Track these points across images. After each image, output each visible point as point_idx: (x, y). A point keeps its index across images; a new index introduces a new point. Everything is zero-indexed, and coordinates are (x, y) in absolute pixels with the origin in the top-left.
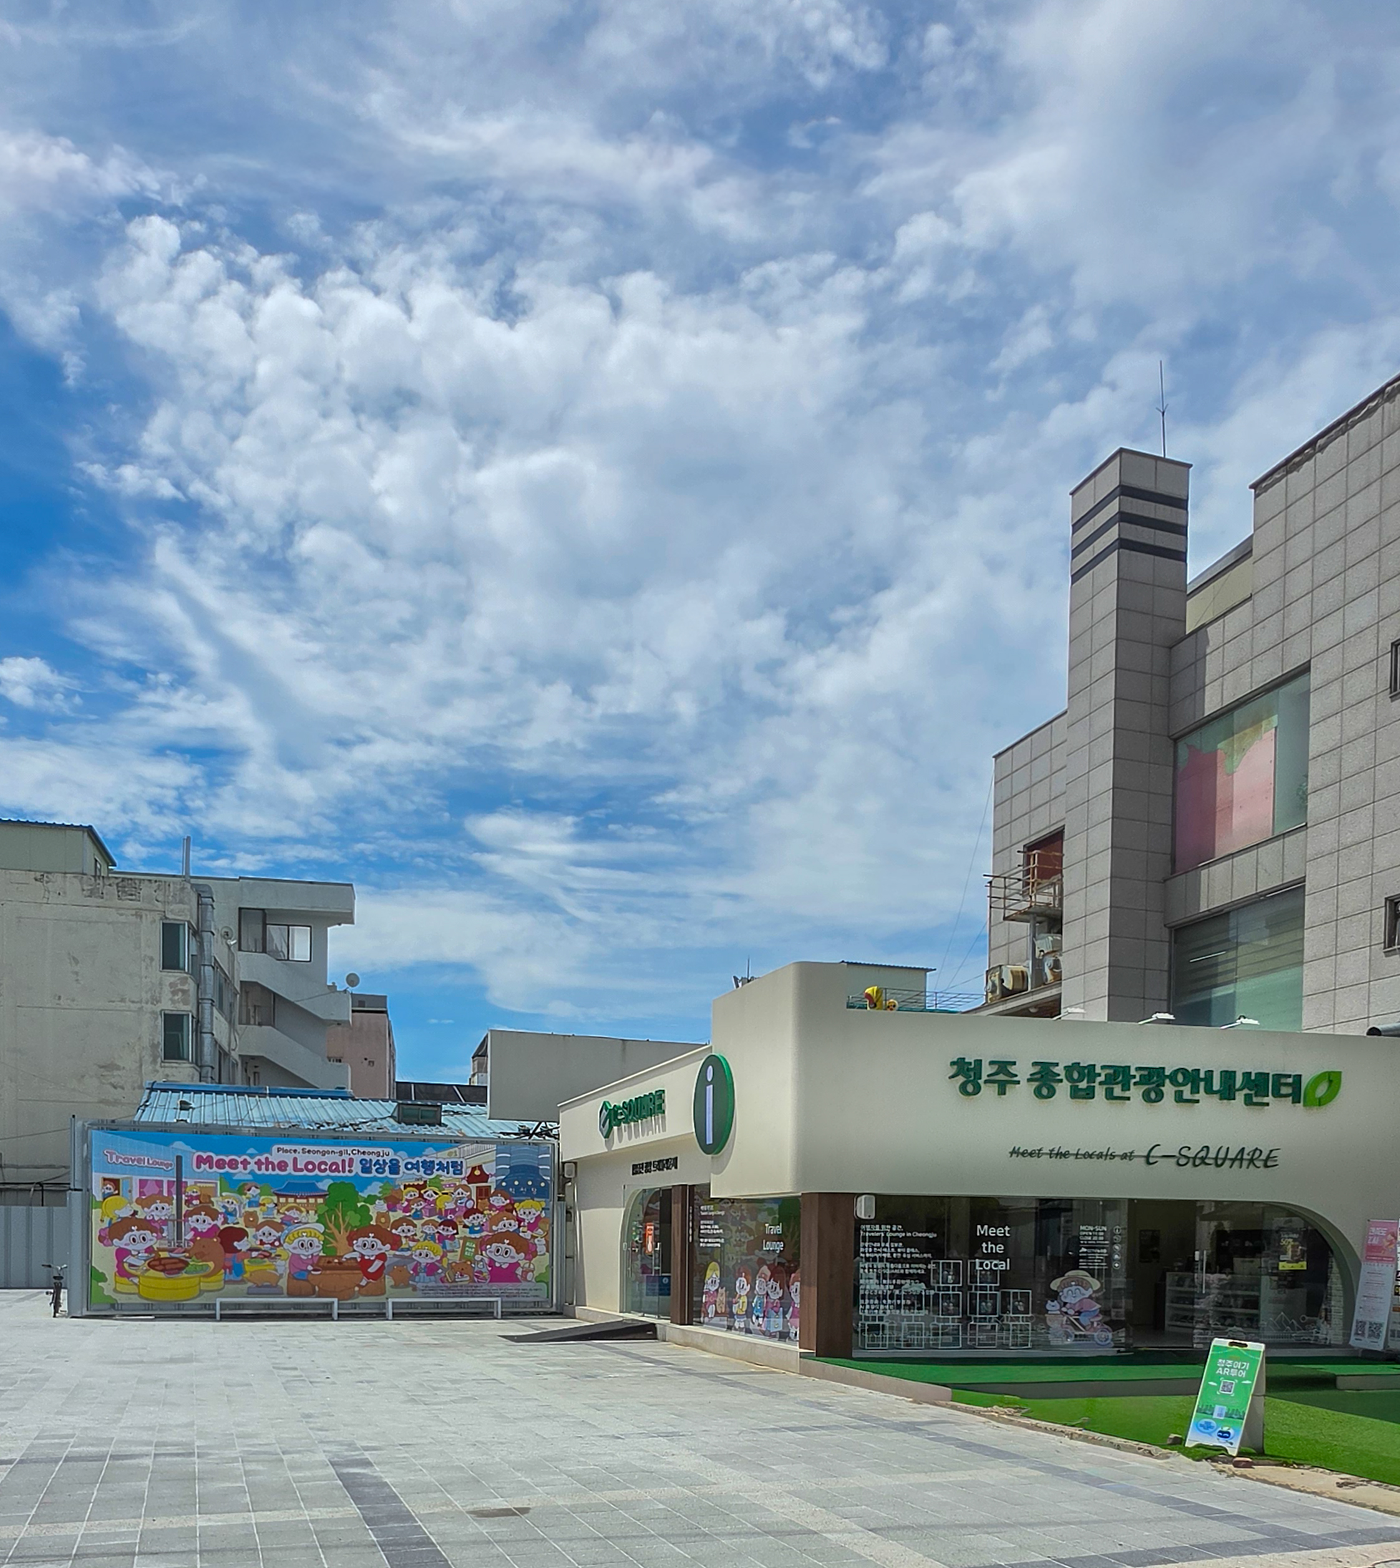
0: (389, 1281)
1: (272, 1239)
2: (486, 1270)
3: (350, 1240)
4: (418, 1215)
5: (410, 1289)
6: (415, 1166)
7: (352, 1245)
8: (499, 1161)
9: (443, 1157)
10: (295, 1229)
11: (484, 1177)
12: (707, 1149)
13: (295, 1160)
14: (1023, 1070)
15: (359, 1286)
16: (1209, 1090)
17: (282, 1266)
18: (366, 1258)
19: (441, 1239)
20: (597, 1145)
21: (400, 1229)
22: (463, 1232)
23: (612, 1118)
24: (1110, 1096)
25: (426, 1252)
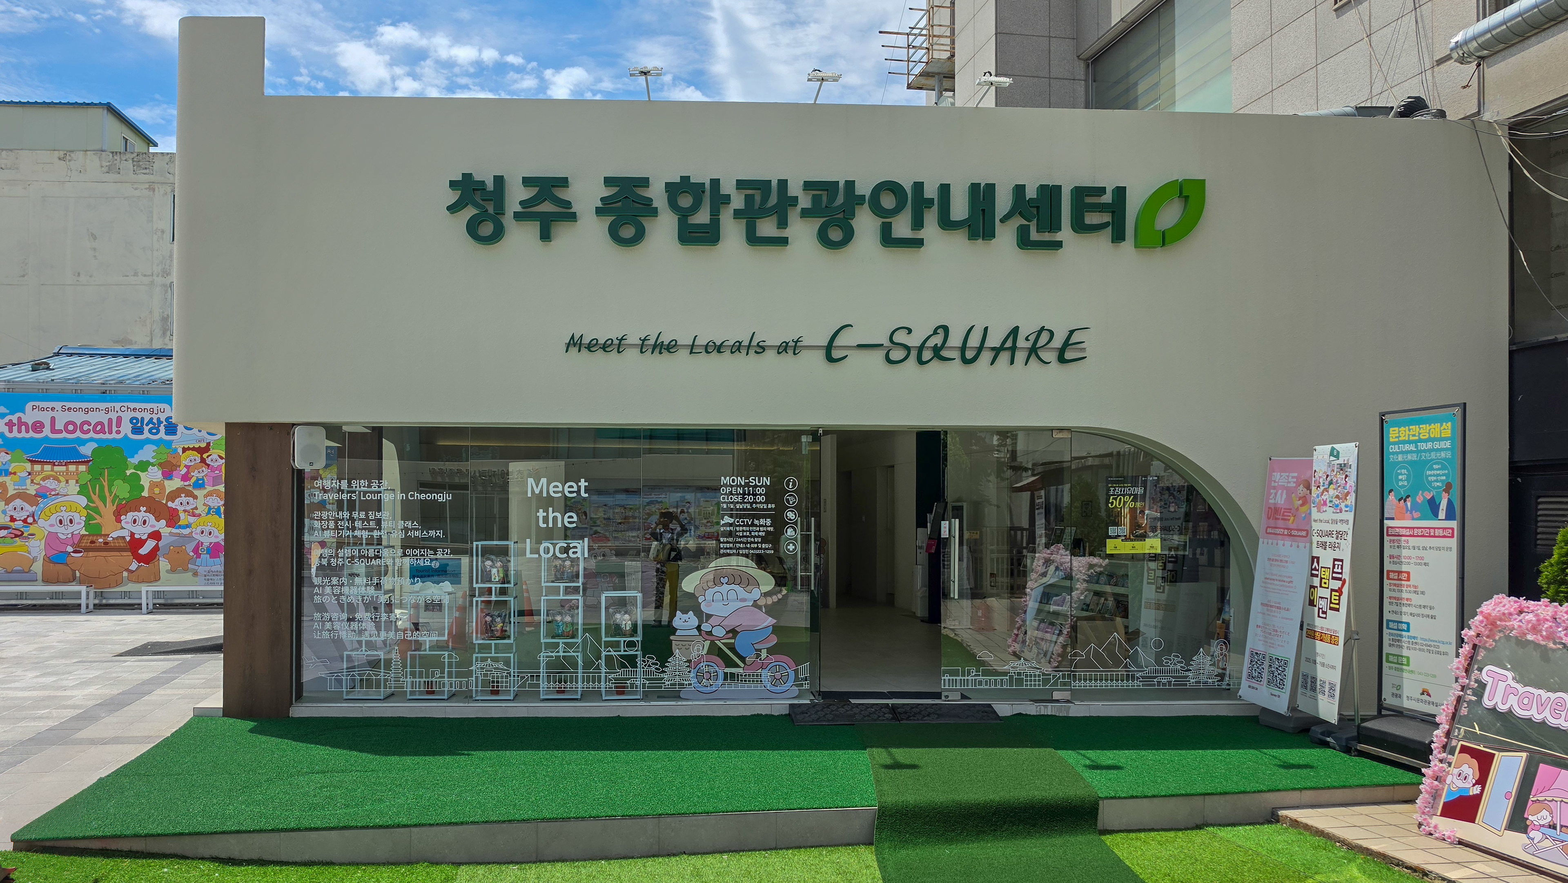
1: (24, 515)
3: (118, 515)
5: (190, 574)
7: (119, 521)
10: (52, 503)
13: (53, 420)
14: (586, 194)
15: (127, 570)
16: (946, 223)
17: (37, 548)
18: (137, 536)
21: (177, 501)
24: (753, 239)
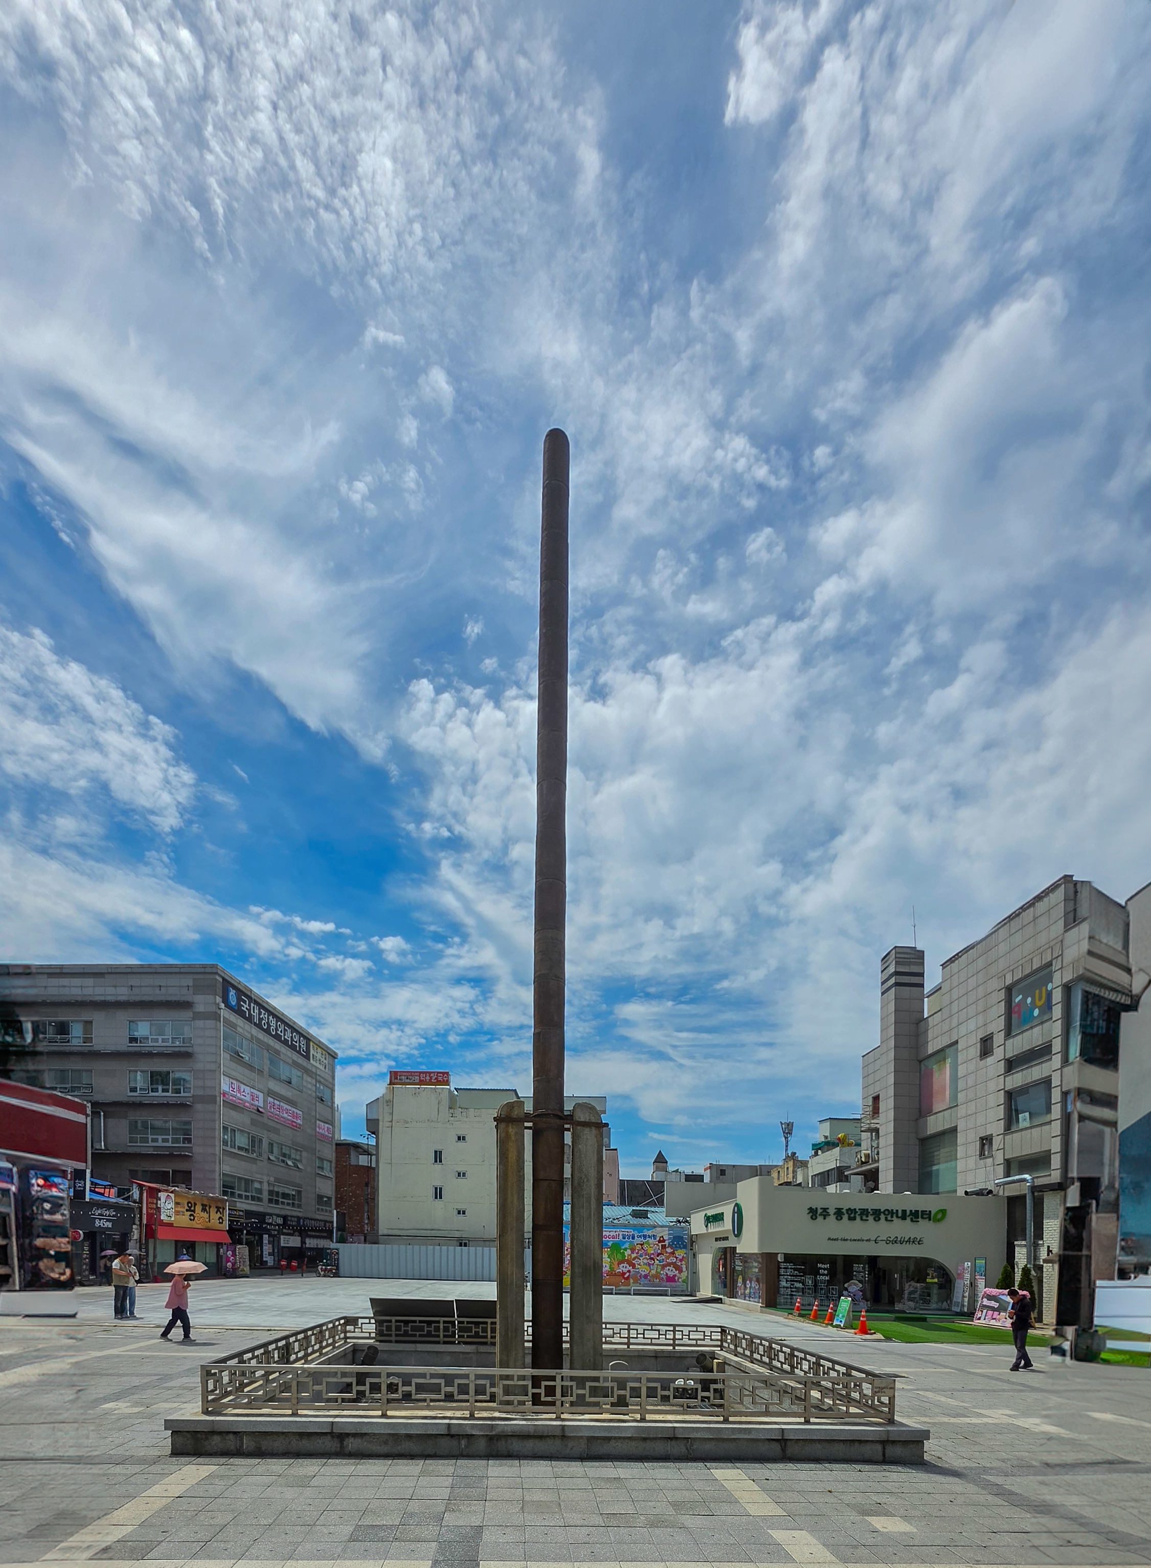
0: (632, 1281)
2: (665, 1277)
3: (618, 1264)
4: (641, 1256)
6: (640, 1236)
7: (619, 1266)
8: (669, 1234)
9: (650, 1233)
11: (664, 1241)
12: (736, 1236)
14: (832, 1211)
16: (897, 1217)
18: (624, 1272)
19: (649, 1265)
20: (703, 1230)
21: (635, 1261)
22: (657, 1262)
23: (709, 1220)
24: (862, 1219)
25: (643, 1270)
